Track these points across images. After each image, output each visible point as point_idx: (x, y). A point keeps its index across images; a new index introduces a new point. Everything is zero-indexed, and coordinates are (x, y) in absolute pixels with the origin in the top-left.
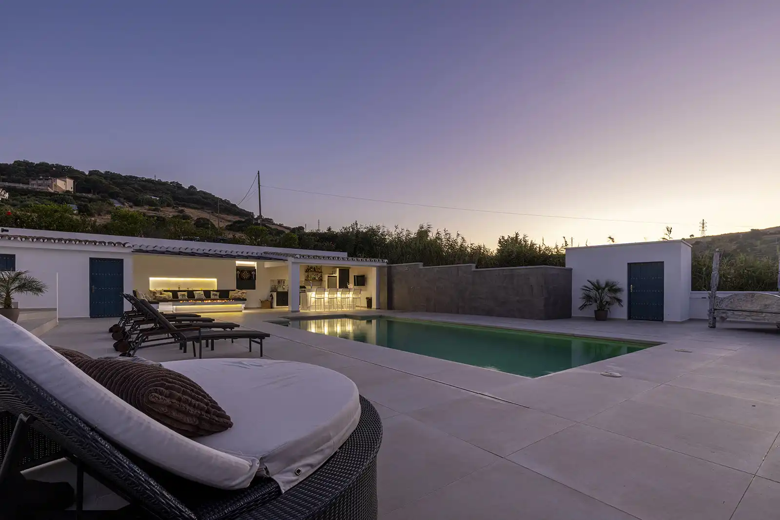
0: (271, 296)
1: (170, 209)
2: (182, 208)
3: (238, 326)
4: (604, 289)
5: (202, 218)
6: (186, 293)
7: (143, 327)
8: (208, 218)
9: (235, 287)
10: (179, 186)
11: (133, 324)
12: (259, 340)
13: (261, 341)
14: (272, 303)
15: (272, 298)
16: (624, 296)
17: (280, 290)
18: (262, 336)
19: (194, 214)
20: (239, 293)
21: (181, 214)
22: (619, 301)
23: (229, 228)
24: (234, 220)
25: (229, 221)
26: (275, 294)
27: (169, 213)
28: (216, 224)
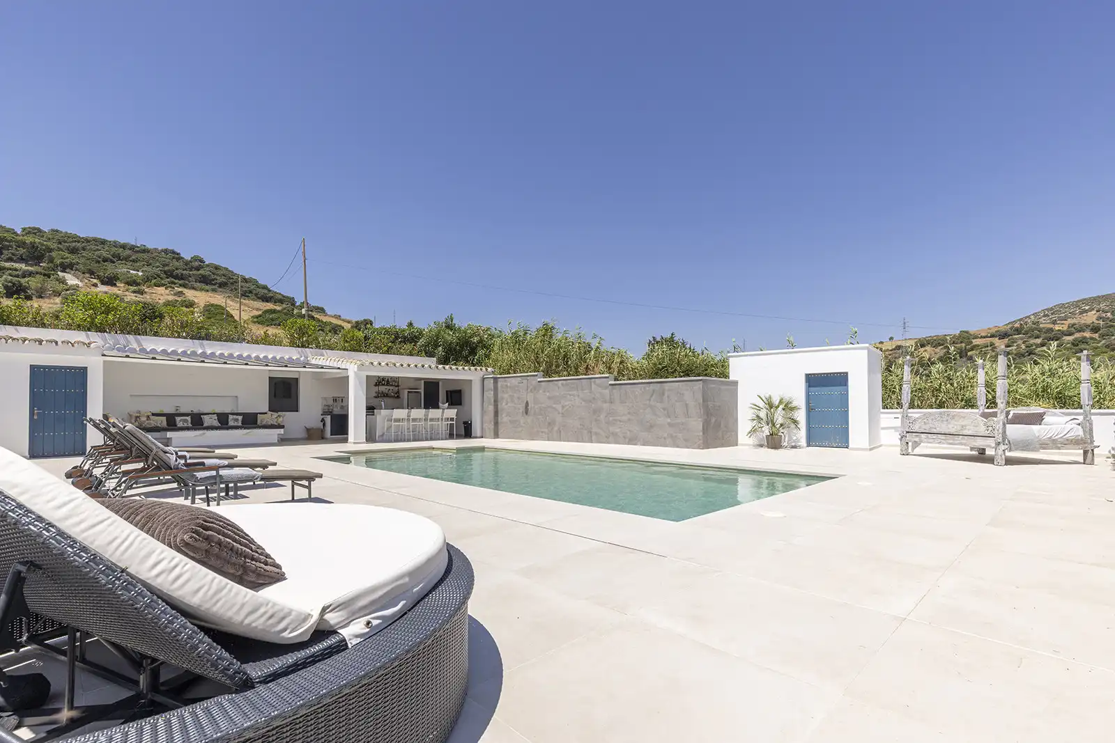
0: (323, 420)
1: (161, 290)
2: (180, 290)
3: (275, 464)
4: (778, 406)
5: (212, 305)
6: (189, 418)
7: (125, 467)
8: (223, 305)
9: (266, 409)
10: (176, 256)
11: (110, 465)
12: (305, 483)
13: (310, 484)
14: (323, 431)
15: (324, 425)
16: (801, 416)
17: (337, 411)
18: (311, 478)
19: (201, 298)
20: (271, 418)
21: (179, 299)
22: (795, 422)
23: (255, 320)
24: (265, 309)
25: (258, 309)
26: (328, 419)
27: (160, 295)
28: (235, 314)
